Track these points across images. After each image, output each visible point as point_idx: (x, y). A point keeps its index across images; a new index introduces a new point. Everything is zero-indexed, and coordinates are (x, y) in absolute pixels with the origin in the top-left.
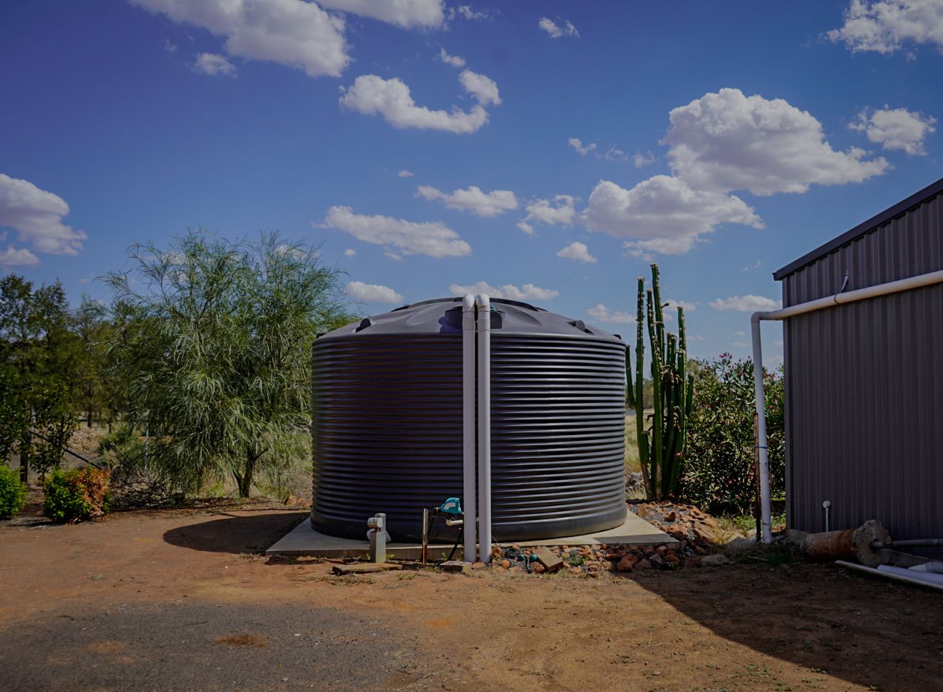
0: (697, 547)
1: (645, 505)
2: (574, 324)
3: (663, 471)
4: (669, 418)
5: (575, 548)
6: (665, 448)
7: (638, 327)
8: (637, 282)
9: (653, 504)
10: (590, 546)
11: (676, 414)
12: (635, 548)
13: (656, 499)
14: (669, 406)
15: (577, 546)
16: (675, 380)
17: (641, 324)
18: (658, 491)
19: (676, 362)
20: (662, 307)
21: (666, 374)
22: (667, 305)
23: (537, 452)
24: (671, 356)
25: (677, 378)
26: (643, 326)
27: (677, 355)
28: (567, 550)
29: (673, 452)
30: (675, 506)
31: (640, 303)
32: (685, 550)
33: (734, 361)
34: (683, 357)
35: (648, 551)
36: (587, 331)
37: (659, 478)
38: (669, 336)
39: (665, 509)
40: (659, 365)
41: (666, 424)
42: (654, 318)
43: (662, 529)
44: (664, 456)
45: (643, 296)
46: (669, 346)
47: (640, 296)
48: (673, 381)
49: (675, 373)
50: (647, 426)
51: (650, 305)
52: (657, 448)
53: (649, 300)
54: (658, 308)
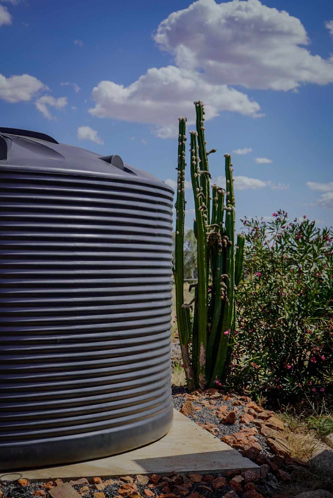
0: (280, 471)
1: (187, 396)
2: (108, 160)
3: (207, 353)
4: (215, 289)
5: (112, 482)
6: (209, 324)
7: (178, 178)
8: (178, 122)
9: (196, 395)
10: (134, 476)
11: (223, 284)
12: (198, 479)
13: (199, 387)
14: (214, 274)
15: (114, 477)
16: (223, 243)
17: (182, 174)
18: (201, 377)
19: (224, 220)
20: (207, 154)
21: (212, 235)
22: (213, 151)
23: (56, 340)
24: (218, 213)
25: (225, 241)
26: (185, 176)
27: (225, 211)
28: (101, 486)
29: (220, 329)
30: (225, 397)
31: (181, 148)
32: (267, 478)
33: (290, 220)
34: (232, 214)
35: (218, 485)
36: (126, 170)
37: (202, 361)
38: (215, 189)
39: (214, 402)
40: (204, 223)
41: (210, 295)
42: (198, 167)
43: (224, 440)
44: (209, 334)
45: (185, 140)
46: (214, 202)
47: (182, 139)
48: (221, 244)
49: (223, 234)
50: (189, 297)
51: (194, 150)
52: (200, 325)
53: (193, 145)
54: (203, 154)
